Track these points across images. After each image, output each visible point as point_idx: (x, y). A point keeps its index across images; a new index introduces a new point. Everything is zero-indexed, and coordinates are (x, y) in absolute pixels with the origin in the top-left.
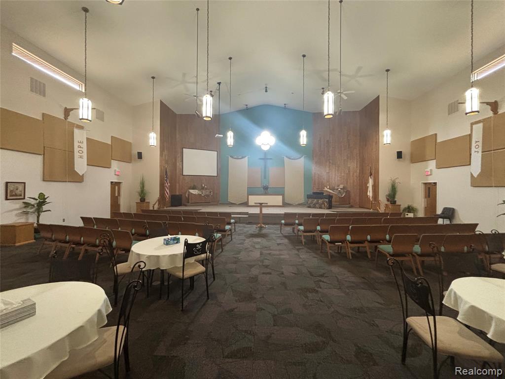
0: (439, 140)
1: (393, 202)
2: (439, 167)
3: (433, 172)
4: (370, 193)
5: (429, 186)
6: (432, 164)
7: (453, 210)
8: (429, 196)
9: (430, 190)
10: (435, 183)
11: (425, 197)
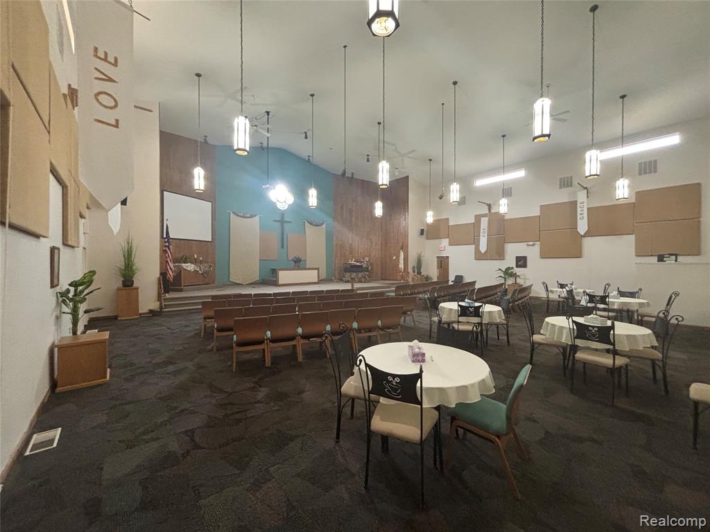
0: (451, 223)
1: (419, 273)
2: (451, 244)
3: (445, 247)
4: (401, 266)
5: (440, 259)
6: (445, 242)
7: (462, 276)
8: (441, 267)
9: (443, 263)
10: (448, 257)
11: (438, 268)
